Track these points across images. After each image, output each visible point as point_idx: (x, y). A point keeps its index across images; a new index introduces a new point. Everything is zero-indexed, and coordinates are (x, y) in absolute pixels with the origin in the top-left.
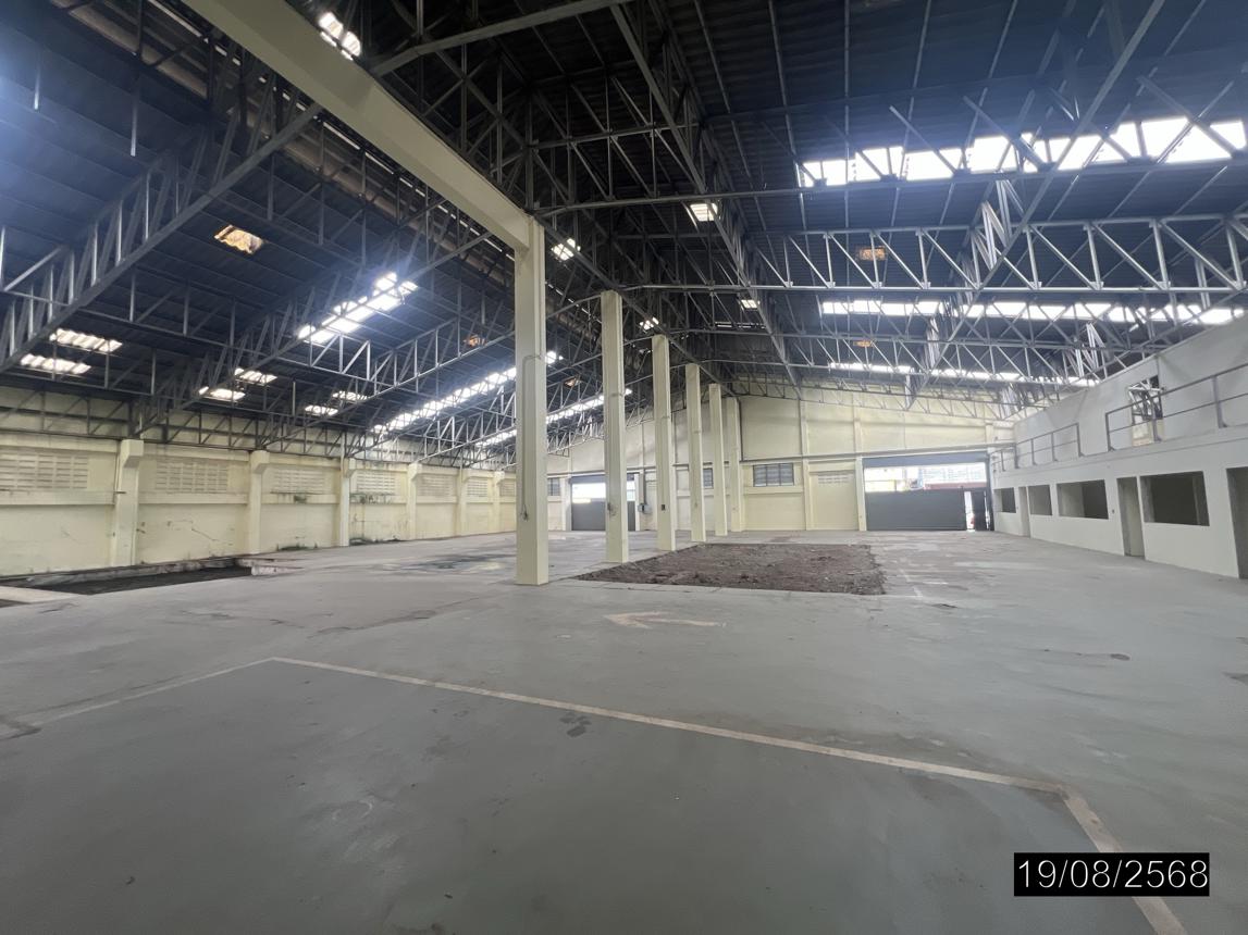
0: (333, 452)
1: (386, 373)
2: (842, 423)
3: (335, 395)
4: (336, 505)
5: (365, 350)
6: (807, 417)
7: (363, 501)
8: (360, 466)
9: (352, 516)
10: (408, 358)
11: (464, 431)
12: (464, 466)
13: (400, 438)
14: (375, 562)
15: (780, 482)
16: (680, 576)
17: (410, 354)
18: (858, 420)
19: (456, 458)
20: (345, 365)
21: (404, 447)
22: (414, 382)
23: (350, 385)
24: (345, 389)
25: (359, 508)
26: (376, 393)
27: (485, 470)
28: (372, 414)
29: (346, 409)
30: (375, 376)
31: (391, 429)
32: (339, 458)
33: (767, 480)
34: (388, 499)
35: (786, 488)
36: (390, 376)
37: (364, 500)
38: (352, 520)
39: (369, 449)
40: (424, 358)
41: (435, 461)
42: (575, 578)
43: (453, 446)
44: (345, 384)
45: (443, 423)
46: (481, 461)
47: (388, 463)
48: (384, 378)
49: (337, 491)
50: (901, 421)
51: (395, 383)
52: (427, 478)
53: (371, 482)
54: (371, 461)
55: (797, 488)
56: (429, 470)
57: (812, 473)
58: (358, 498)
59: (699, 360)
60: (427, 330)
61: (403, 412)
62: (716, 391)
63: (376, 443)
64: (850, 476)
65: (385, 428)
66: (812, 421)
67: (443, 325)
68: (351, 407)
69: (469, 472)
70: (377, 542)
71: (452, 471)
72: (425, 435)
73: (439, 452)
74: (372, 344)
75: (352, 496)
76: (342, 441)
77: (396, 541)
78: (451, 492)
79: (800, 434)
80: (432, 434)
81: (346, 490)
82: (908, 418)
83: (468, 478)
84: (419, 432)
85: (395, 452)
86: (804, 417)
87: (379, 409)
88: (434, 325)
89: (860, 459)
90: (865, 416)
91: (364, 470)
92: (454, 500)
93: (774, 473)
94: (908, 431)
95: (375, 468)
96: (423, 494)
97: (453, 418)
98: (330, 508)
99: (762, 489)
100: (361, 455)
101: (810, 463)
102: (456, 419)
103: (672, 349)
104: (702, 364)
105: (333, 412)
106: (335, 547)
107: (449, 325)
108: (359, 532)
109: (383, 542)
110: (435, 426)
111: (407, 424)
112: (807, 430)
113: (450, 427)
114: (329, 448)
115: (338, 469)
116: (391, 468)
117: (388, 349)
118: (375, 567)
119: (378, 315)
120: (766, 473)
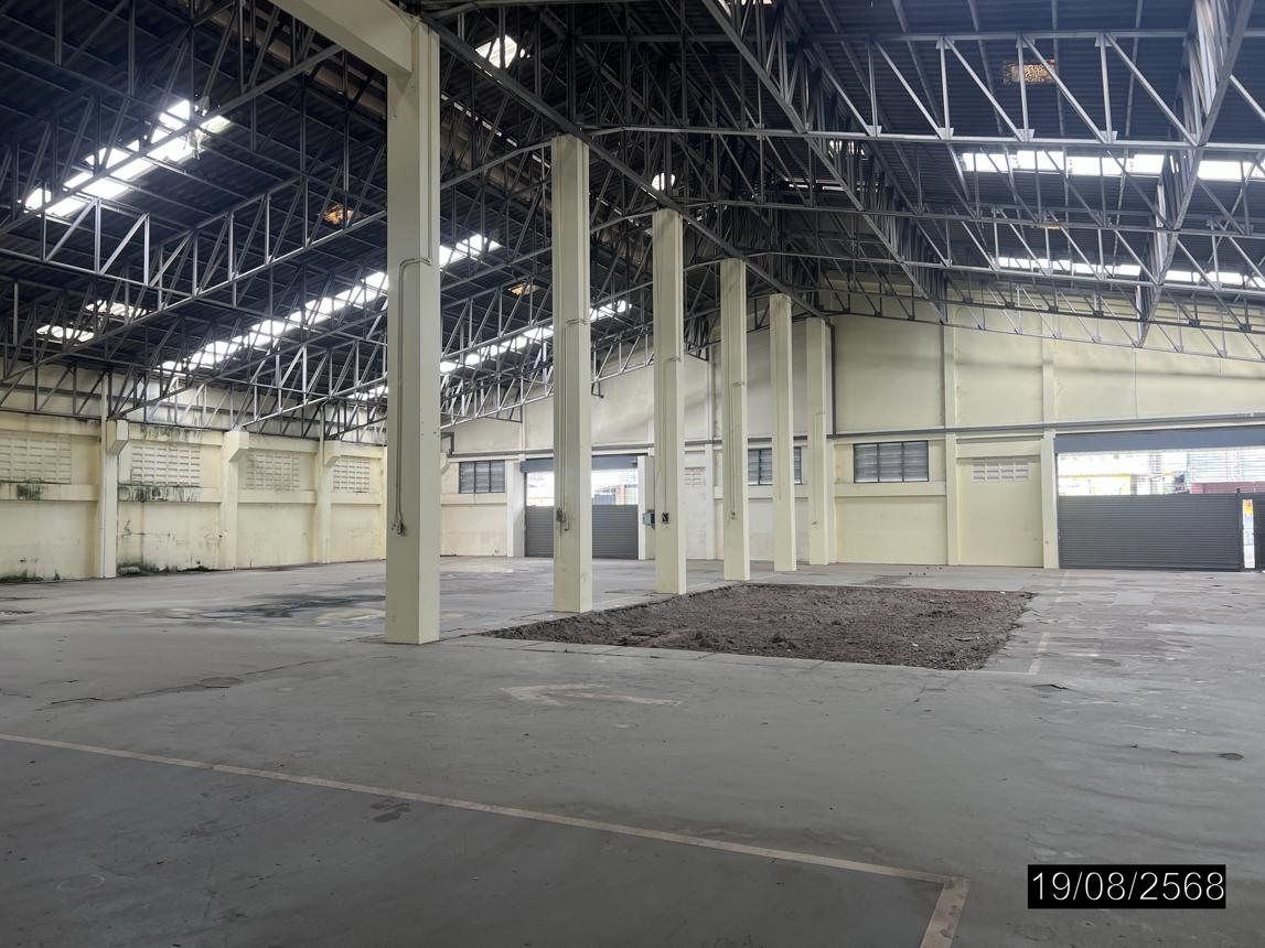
0: (89, 408)
1: (178, 271)
2: (1020, 367)
3: (90, 307)
4: (94, 504)
5: (142, 229)
6: (956, 356)
7: (142, 498)
8: (137, 434)
9: (122, 525)
10: (218, 245)
11: (325, 372)
12: (326, 437)
13: (208, 385)
14: (159, 603)
15: (903, 475)
16: (674, 635)
17: (221, 237)
18: (1050, 363)
19: (313, 421)
20: (105, 255)
21: (216, 400)
22: (229, 288)
23: (116, 290)
24: (107, 298)
25: (135, 512)
26: (162, 306)
27: (366, 444)
28: (157, 342)
29: (111, 334)
30: (159, 276)
31: (192, 367)
32: (99, 419)
33: (879, 472)
34: (187, 494)
35: (914, 486)
36: (187, 274)
37: (144, 495)
38: (122, 530)
39: (153, 403)
40: (247, 244)
41: (274, 427)
42: (488, 634)
43: (305, 401)
44: (106, 290)
45: (286, 359)
46: (358, 427)
47: (188, 430)
48: (175, 279)
49: (94, 480)
50: (1131, 365)
51: (195, 290)
52: (259, 458)
53: (155, 463)
54: (157, 426)
55: (934, 487)
56: (263, 443)
57: (962, 461)
58: (133, 492)
59: (746, 252)
60: (251, 195)
61: (214, 339)
62: (782, 308)
63: (164, 394)
64: (1031, 466)
65: (179, 368)
66: (965, 364)
67: (278, 189)
68: (119, 330)
69: (336, 448)
70: (167, 572)
71: (306, 446)
72: (254, 380)
73: (280, 410)
74: (151, 219)
75: (122, 487)
76: (103, 389)
77: (201, 570)
78: (303, 483)
79: (943, 388)
80: (268, 378)
81: (112, 475)
82: (1143, 359)
83: (335, 459)
84: (243, 374)
85: (200, 410)
86: (951, 356)
87: (169, 333)
88: (263, 187)
89: (1050, 435)
90: (1063, 354)
91: (143, 441)
92: (308, 497)
93: (892, 458)
94: (1144, 385)
95: (163, 438)
96: (251, 486)
97: (304, 350)
98: (83, 509)
99: (868, 487)
100: (138, 414)
101: (959, 441)
102: (310, 351)
103: (689, 234)
104: (754, 260)
105: (86, 336)
106: (93, 578)
107: (290, 188)
108: (133, 552)
109: (177, 572)
110: (271, 363)
111: (219, 359)
112: (955, 378)
113: (299, 365)
114: (80, 402)
115: (97, 439)
116: (192, 439)
117: (182, 229)
118: (158, 613)
119: (161, 170)
120: (878, 458)
